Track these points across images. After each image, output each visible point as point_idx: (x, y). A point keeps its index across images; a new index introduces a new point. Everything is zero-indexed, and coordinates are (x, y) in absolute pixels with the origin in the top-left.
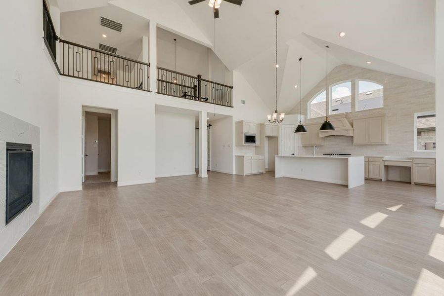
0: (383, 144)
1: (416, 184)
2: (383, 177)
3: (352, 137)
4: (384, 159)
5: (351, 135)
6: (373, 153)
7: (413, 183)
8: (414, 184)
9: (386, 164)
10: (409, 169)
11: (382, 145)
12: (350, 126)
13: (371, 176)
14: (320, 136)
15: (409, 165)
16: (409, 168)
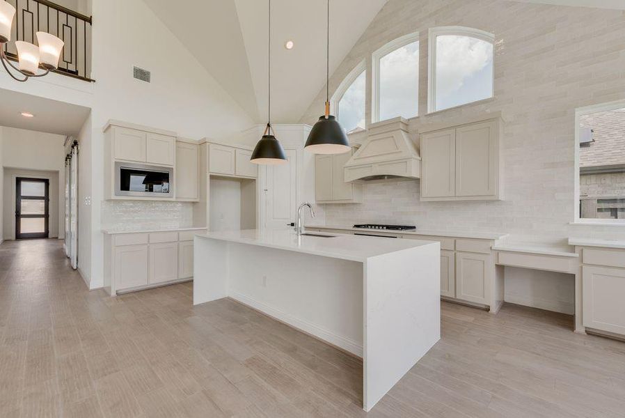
0: (492, 201)
1: (590, 333)
2: (492, 301)
3: (417, 181)
4: (498, 245)
5: (415, 174)
6: (464, 225)
7: (579, 328)
8: (583, 331)
9: (502, 262)
10: (568, 280)
11: (488, 202)
12: (411, 151)
13: (463, 295)
14: (347, 180)
15: (568, 267)
16: (570, 278)
